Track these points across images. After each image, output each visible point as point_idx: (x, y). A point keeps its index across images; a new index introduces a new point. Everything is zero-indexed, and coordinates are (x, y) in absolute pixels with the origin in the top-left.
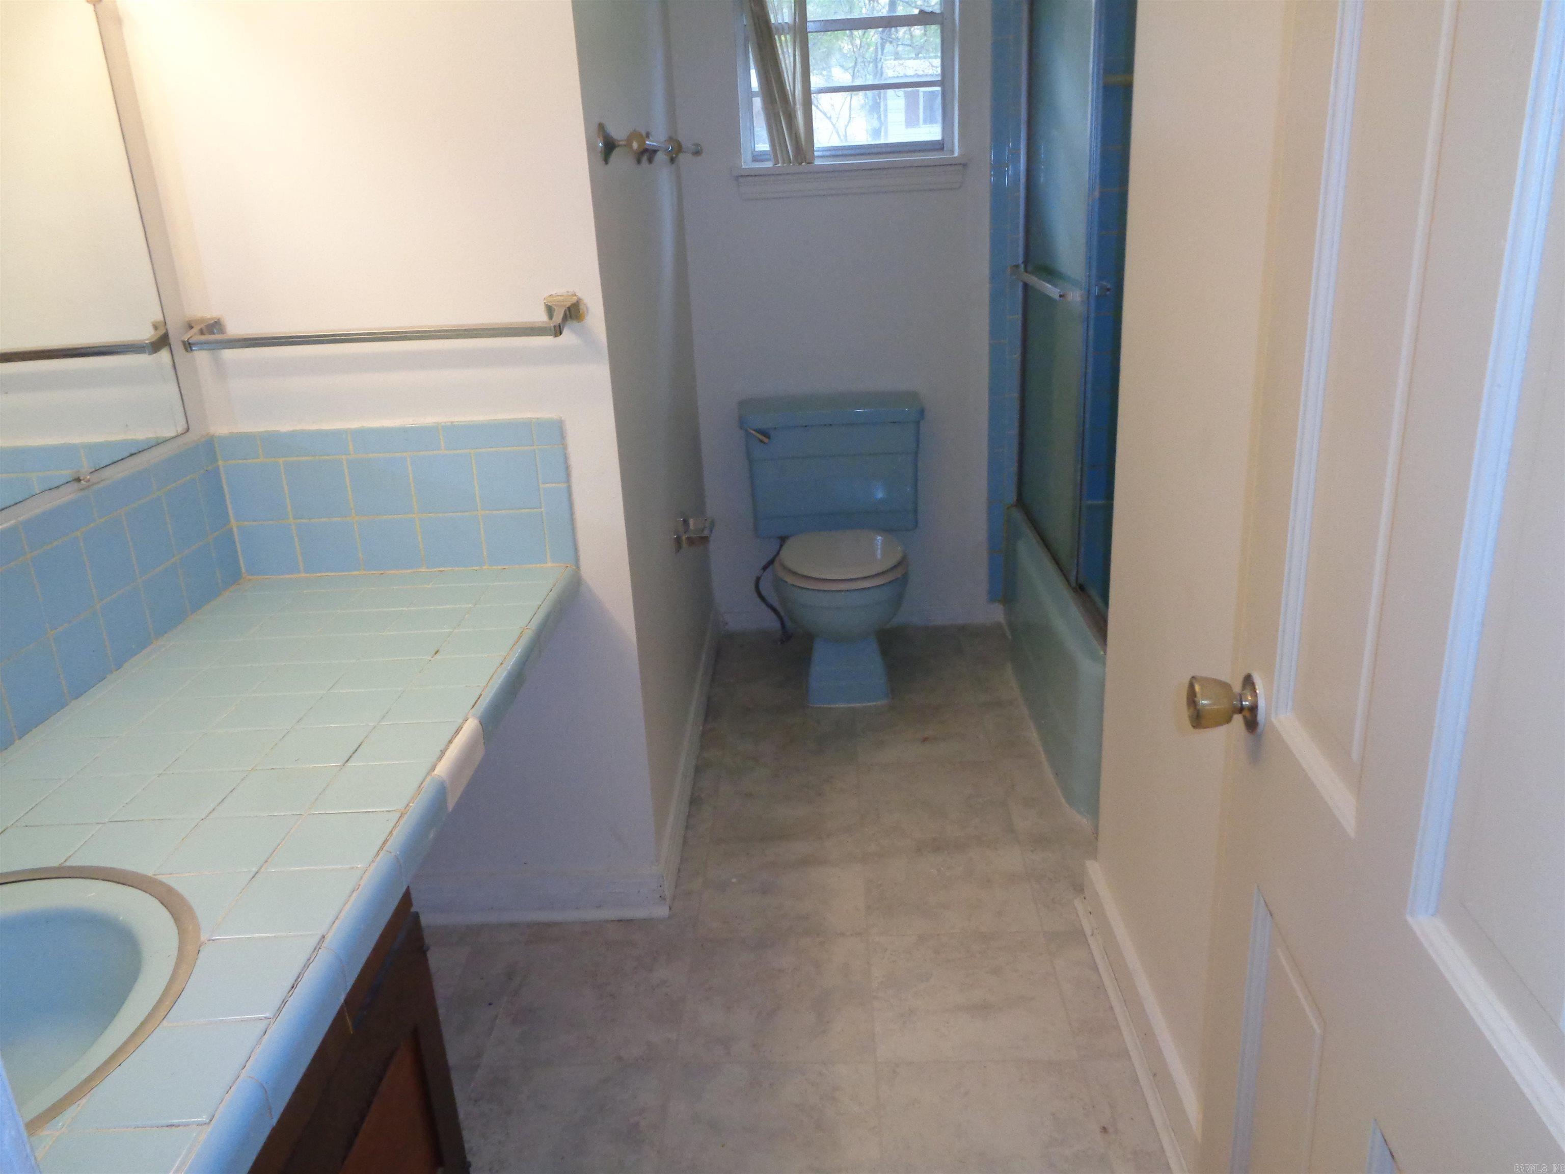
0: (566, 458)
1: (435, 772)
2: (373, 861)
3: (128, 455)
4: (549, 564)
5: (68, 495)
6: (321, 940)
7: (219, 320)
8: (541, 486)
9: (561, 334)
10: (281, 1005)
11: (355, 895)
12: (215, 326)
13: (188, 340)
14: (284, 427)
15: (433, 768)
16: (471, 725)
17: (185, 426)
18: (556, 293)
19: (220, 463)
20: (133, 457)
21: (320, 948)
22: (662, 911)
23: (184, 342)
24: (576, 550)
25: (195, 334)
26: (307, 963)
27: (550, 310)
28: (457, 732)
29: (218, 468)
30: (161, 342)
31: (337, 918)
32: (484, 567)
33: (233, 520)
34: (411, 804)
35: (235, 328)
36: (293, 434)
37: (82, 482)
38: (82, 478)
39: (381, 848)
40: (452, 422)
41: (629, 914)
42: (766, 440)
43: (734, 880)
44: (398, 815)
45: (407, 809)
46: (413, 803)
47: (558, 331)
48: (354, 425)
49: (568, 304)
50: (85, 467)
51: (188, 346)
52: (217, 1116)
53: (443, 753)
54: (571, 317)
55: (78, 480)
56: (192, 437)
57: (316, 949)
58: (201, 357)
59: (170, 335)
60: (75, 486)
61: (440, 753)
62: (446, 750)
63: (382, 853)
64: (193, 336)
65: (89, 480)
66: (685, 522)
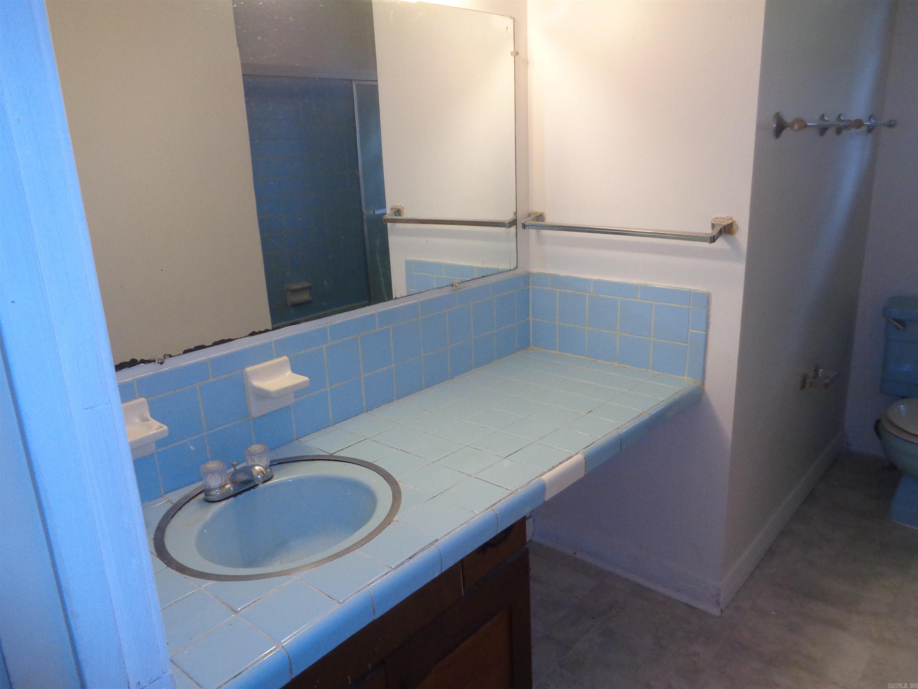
0: (708, 317)
1: (542, 477)
2: (483, 512)
3: (481, 277)
4: (685, 378)
5: (446, 292)
6: (436, 540)
7: (542, 214)
8: (690, 330)
9: (714, 242)
10: (400, 564)
11: (465, 525)
12: (540, 217)
13: (524, 223)
14: (563, 273)
15: (542, 475)
16: (579, 457)
17: (516, 266)
18: (720, 217)
19: (531, 286)
20: (484, 278)
21: (433, 545)
22: (716, 611)
23: (522, 223)
24: (704, 373)
25: (529, 220)
26: (423, 549)
27: (713, 226)
28: (568, 459)
29: (528, 290)
30: (513, 223)
31: (449, 534)
32: (649, 370)
33: (531, 317)
34: (519, 490)
35: (549, 220)
36: (566, 278)
37: (454, 287)
38: (454, 285)
39: (491, 507)
40: (646, 284)
41: (694, 603)
42: (900, 327)
43: (773, 613)
44: (510, 492)
45: (516, 491)
46: (521, 489)
47: (713, 239)
48: (595, 278)
49: (725, 223)
50: (457, 279)
51: (524, 226)
52: (347, 601)
53: (553, 468)
54: (725, 232)
55: (453, 286)
56: (519, 271)
57: (431, 544)
58: (532, 232)
59: (517, 220)
60: (450, 288)
61: (551, 467)
62: (556, 467)
63: (490, 509)
64: (529, 222)
65: (457, 286)
66: (816, 371)
